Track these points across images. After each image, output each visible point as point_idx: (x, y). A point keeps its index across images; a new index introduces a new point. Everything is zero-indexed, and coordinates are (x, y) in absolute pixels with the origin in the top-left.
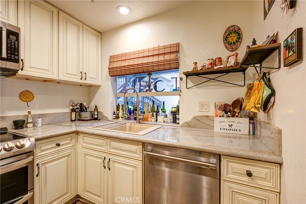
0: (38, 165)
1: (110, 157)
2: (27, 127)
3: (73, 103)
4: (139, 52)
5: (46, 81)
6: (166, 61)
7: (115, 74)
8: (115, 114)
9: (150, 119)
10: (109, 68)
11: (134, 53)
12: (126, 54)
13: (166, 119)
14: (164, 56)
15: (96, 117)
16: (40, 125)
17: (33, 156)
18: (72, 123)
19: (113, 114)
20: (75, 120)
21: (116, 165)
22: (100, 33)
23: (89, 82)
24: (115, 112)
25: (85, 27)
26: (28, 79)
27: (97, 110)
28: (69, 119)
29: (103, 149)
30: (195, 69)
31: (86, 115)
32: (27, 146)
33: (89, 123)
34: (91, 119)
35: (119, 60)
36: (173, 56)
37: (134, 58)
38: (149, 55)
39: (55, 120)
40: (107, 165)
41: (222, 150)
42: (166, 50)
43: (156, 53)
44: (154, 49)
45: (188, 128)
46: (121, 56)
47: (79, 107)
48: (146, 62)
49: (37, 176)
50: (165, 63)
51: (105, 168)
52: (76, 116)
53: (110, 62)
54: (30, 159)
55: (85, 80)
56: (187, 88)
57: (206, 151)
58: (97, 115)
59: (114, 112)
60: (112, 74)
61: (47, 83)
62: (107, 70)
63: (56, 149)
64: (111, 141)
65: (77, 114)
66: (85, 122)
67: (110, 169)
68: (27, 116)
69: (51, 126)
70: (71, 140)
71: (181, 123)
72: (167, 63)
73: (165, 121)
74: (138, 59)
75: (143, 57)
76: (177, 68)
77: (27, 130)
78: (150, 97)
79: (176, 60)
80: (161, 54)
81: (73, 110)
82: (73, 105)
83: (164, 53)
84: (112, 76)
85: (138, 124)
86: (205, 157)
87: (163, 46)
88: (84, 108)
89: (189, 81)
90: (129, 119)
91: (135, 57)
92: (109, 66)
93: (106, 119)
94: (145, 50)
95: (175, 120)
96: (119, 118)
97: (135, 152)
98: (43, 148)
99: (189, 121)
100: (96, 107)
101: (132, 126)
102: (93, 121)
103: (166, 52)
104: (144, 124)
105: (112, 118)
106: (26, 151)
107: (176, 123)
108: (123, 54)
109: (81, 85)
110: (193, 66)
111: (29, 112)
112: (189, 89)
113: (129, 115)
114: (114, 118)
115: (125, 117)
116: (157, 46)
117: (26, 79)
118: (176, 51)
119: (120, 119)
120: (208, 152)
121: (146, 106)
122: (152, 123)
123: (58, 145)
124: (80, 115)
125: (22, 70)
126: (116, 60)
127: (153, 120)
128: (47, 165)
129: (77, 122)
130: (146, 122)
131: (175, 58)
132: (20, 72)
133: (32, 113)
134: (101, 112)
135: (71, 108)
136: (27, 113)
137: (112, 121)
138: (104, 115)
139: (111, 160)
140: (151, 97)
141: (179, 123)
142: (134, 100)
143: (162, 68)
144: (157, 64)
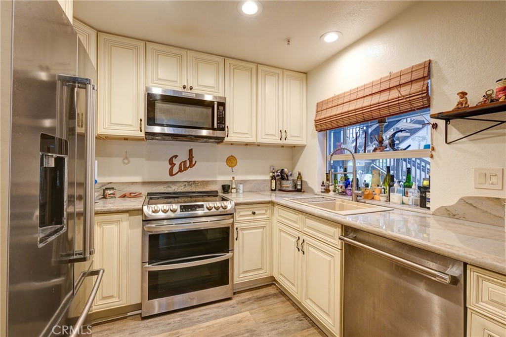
0: (237, 229)
1: (305, 237)
2: (231, 192)
3: (273, 169)
4: (357, 90)
5: (247, 144)
6: (402, 98)
7: (324, 127)
8: (324, 186)
9: (377, 197)
10: (315, 121)
11: (351, 93)
12: (338, 97)
13: (405, 199)
14: (399, 89)
15: (299, 187)
16: (241, 191)
17: (232, 219)
18: (272, 193)
19: (322, 186)
20: (275, 190)
21: (311, 249)
22: (306, 73)
23: (290, 141)
24: (325, 182)
25: (286, 73)
26: (233, 144)
27: (301, 178)
28: (268, 188)
29: (298, 226)
30: (460, 105)
31: (288, 184)
32: (229, 208)
33: (290, 195)
34: (293, 190)
35: (328, 107)
36: (416, 87)
37: (350, 101)
38: (373, 92)
39: (255, 188)
40: (301, 246)
41: (464, 254)
42: (404, 79)
43: (385, 86)
44: (374, 84)
45: (448, 219)
46: (331, 100)
47: (279, 174)
48: (368, 104)
49: (236, 239)
50: (400, 102)
51: (299, 250)
52: (277, 185)
53: (317, 112)
54: (231, 221)
55: (285, 139)
56: (448, 142)
57: (433, 250)
58: (301, 185)
59: (323, 183)
60: (319, 129)
61: (248, 147)
62: (313, 123)
63: (252, 218)
64: (306, 218)
65: (277, 183)
66: (285, 193)
67: (304, 254)
68: (232, 181)
69: (250, 193)
70: (266, 211)
71: (433, 209)
72: (405, 100)
73: (405, 202)
74: (356, 101)
75: (364, 97)
76: (426, 107)
77: (231, 195)
78: (414, 159)
79: (423, 94)
80: (393, 87)
81: (273, 178)
82: (274, 171)
83: (400, 85)
84: (320, 131)
85: (354, 202)
86: (436, 263)
87: (397, 73)
88: (285, 176)
89: (453, 128)
90: (343, 193)
91: (351, 99)
92: (316, 117)
93: (311, 191)
94: (360, 87)
95: (423, 202)
96: (330, 191)
97: (332, 237)
98: (242, 213)
99: (449, 206)
100: (300, 174)
101: (344, 204)
102: (294, 193)
103: (402, 82)
104: (365, 203)
105: (321, 190)
106: (228, 213)
107: (426, 207)
108: (335, 97)
109: (283, 147)
110: (458, 99)
111: (233, 177)
112: (452, 145)
113: (344, 187)
114: (323, 190)
115: (338, 191)
116: (388, 74)
117: (231, 144)
118: (424, 77)
119: (332, 193)
120: (436, 252)
121: (375, 174)
122: (380, 204)
123: (254, 213)
124: (280, 184)
125: (227, 136)
126: (325, 108)
127: (382, 199)
128: (245, 232)
129: (277, 192)
130: (367, 201)
131: (421, 89)
132: (226, 139)
133: (235, 179)
134: (306, 182)
135: (271, 174)
136: (231, 179)
137: (319, 195)
138: (310, 185)
139: (305, 241)
140: (416, 159)
141: (429, 208)
142: (378, 165)
143: (397, 110)
144: (387, 105)
